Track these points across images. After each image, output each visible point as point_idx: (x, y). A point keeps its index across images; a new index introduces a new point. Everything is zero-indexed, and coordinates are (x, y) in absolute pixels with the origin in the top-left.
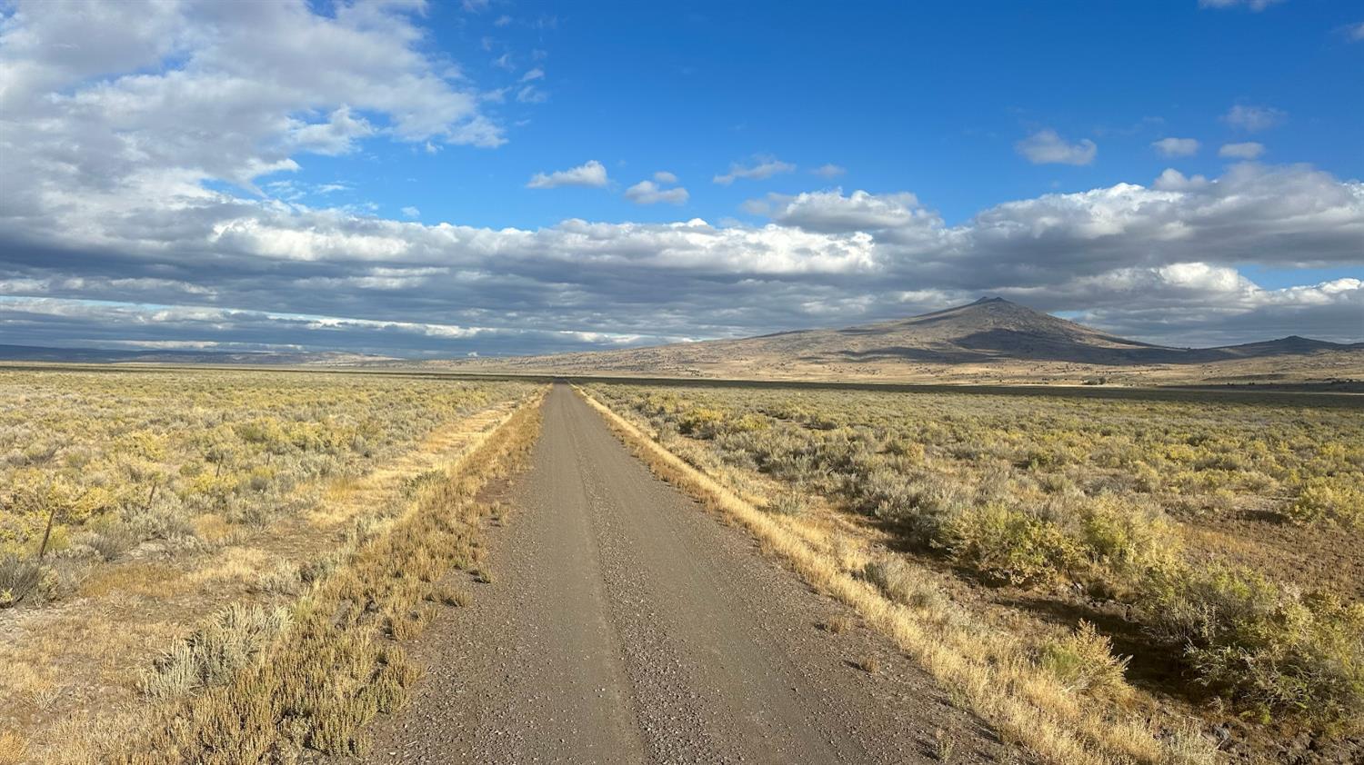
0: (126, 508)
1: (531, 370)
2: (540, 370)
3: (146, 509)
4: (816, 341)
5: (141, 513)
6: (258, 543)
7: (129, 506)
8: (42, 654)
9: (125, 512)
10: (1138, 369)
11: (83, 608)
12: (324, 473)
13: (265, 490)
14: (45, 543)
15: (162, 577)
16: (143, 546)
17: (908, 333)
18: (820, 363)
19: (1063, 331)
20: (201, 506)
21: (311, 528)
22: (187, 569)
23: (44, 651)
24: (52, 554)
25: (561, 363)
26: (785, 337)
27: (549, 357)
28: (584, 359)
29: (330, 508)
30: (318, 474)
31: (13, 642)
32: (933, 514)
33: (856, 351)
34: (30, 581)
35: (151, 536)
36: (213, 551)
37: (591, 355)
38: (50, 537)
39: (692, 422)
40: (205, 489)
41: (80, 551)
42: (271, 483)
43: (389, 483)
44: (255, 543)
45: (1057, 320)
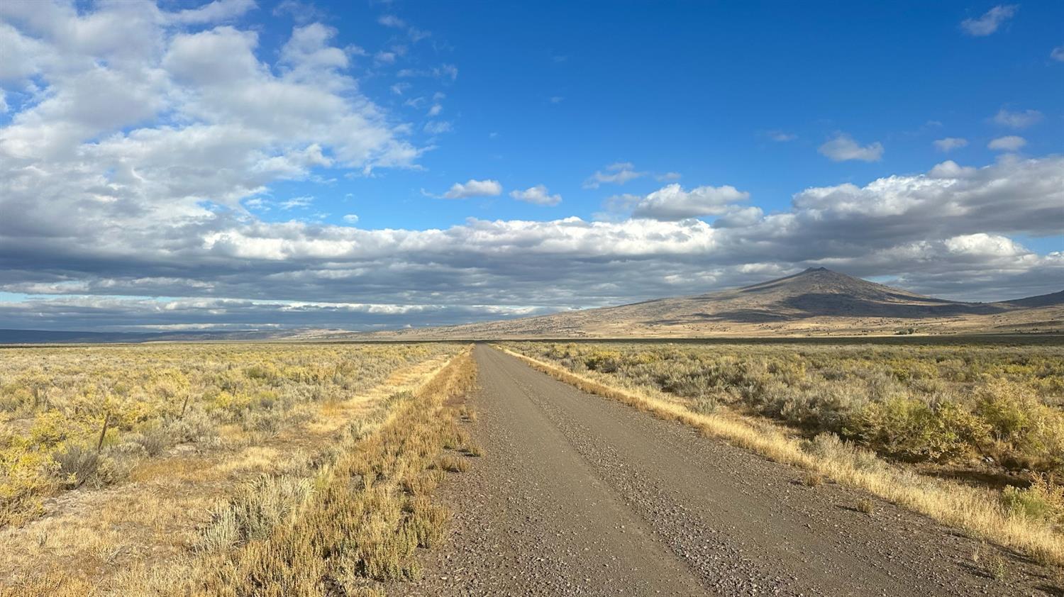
0: (164, 417)
1: (455, 337)
2: (461, 336)
3: (180, 418)
4: (677, 306)
5: (176, 421)
6: (270, 444)
7: (167, 415)
8: (102, 522)
9: (163, 420)
10: (940, 321)
11: (134, 489)
12: (315, 398)
13: (271, 408)
14: (102, 440)
15: (197, 467)
16: (179, 447)
17: (751, 298)
18: (681, 324)
19: (876, 292)
20: (222, 418)
21: (312, 434)
22: (216, 462)
23: (103, 520)
24: (108, 449)
25: (478, 330)
26: (652, 304)
27: (468, 326)
28: (495, 326)
29: (324, 420)
30: (311, 398)
31: (78, 513)
32: (836, 410)
33: (710, 314)
34: (91, 466)
35: (184, 440)
36: (235, 449)
37: (501, 323)
38: (106, 435)
39: (595, 361)
40: (224, 405)
41: (130, 447)
42: (276, 402)
43: (367, 405)
44: (268, 445)
45: (870, 283)
